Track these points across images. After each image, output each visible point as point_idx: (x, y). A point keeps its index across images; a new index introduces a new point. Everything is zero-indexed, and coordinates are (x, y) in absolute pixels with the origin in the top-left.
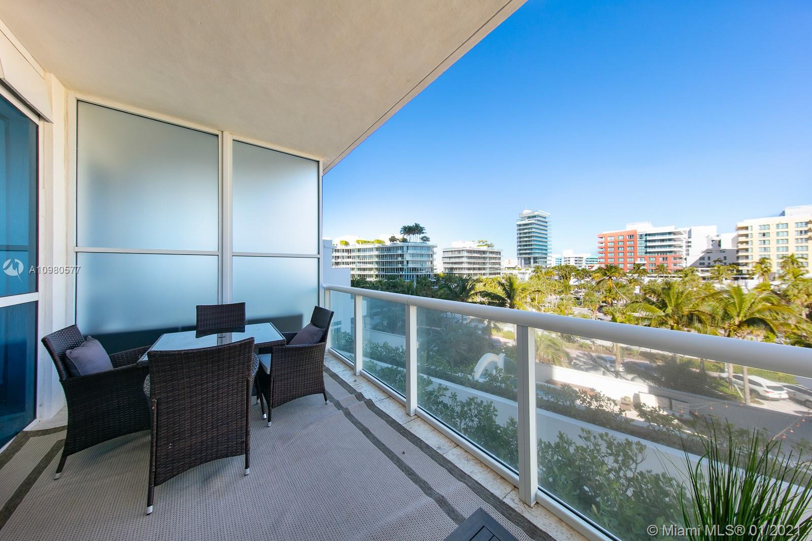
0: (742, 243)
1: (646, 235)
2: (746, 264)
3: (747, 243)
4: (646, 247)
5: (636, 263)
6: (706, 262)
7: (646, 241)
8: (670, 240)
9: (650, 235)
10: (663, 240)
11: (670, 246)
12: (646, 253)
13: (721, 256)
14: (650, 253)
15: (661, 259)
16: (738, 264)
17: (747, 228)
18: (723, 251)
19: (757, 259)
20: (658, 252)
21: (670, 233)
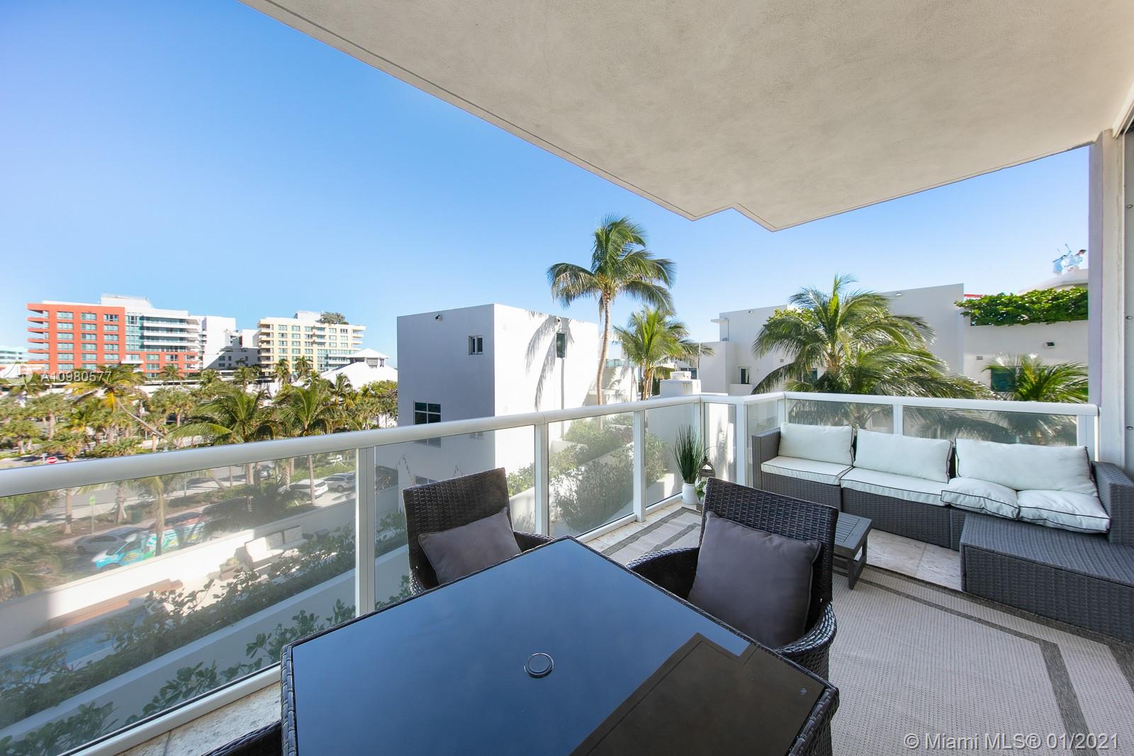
0: (263, 342)
1: (142, 318)
2: (267, 366)
3: (268, 342)
4: (142, 337)
5: (123, 362)
6: (227, 362)
7: (142, 328)
8: (182, 330)
9: (148, 319)
10: (171, 330)
11: (182, 339)
12: (142, 346)
13: (243, 355)
14: (149, 347)
15: (168, 358)
16: (260, 366)
17: (268, 326)
18: (245, 350)
19: (277, 360)
20: (163, 347)
21: (182, 321)
